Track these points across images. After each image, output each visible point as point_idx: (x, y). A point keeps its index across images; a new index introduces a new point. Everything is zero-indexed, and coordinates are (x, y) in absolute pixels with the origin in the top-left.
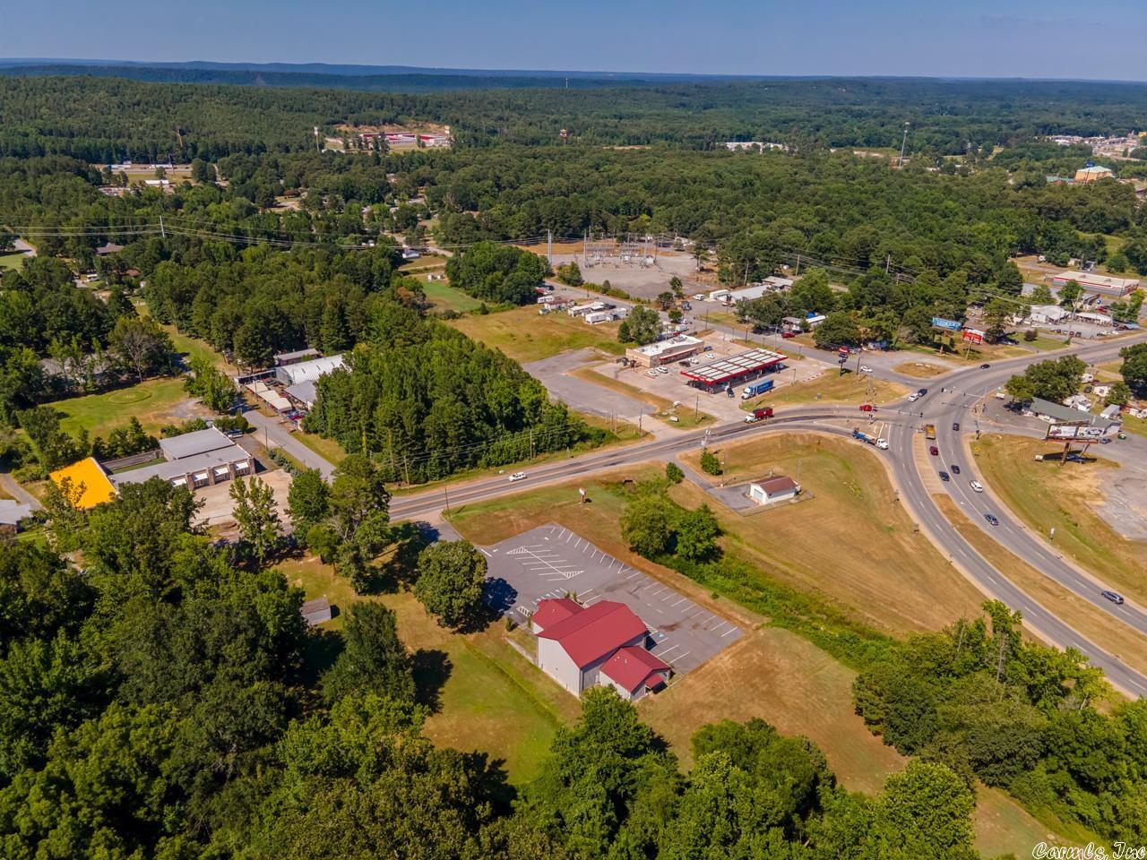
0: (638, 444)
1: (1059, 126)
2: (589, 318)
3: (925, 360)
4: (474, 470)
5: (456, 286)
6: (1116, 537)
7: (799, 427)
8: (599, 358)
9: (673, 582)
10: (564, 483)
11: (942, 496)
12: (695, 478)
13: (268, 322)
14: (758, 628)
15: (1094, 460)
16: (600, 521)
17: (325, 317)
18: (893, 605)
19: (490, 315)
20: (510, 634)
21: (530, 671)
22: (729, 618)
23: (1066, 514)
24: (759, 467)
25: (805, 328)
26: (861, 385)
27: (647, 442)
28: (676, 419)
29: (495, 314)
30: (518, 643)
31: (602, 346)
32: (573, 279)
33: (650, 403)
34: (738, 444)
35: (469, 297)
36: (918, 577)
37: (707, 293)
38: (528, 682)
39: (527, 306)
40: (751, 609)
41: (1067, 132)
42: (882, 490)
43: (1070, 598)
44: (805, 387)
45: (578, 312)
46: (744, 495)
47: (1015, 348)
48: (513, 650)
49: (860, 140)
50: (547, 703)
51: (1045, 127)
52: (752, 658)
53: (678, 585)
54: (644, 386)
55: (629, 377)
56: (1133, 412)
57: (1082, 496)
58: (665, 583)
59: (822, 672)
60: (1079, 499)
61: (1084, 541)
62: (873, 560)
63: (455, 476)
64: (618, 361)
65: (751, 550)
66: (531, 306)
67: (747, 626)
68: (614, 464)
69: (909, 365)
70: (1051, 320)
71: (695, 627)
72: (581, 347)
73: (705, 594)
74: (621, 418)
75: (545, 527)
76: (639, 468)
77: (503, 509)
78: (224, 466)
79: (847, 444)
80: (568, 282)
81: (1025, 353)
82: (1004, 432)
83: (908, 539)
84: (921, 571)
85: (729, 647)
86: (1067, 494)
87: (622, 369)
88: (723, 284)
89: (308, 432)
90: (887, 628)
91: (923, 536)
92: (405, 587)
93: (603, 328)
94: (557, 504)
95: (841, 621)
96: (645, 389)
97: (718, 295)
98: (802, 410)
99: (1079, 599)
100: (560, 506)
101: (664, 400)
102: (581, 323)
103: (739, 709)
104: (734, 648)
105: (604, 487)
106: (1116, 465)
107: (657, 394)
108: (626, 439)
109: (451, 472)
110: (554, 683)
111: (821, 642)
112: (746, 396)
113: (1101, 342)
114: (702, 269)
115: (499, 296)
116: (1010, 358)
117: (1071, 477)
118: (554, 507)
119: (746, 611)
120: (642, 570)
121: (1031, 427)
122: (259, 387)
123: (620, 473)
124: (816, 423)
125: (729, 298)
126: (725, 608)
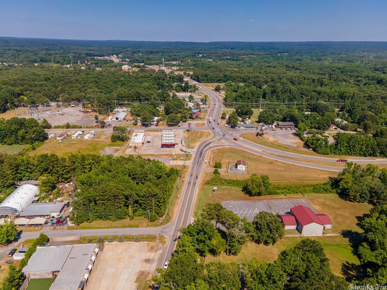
0: (189, 169)
6: (294, 147)
7: (210, 148)
11: (263, 151)
14: (304, 197)
16: (228, 194)
19: (38, 149)
22: (296, 198)
23: (281, 146)
24: (222, 162)
26: (197, 133)
28: (182, 158)
31: (109, 145)
36: (295, 170)
37: (106, 119)
40: (293, 194)
42: (254, 155)
44: (188, 138)
45: (77, 137)
46: (236, 170)
48: (290, 237)
52: (317, 203)
54: (152, 152)
55: (141, 152)
57: (276, 141)
59: (327, 198)
62: (283, 171)
64: (128, 148)
66: (48, 140)
67: (302, 197)
69: (196, 124)
71: (297, 204)
72: (103, 148)
73: (283, 196)
76: (205, 176)
78: (92, 255)
81: (206, 115)
82: (241, 133)
83: (279, 163)
84: (293, 169)
85: (310, 203)
86: (274, 142)
87: (135, 150)
88: (104, 115)
91: (280, 161)
93: (95, 140)
94: (211, 196)
96: (154, 153)
97: (111, 119)
98: (202, 144)
101: (166, 155)
102: (83, 141)
107: (161, 153)
108: (183, 170)
114: (86, 112)
117: (268, 138)
119: (295, 195)
120: (263, 199)
121: (242, 131)
123: (203, 179)
124: (211, 145)
125: (117, 119)
126: (291, 196)
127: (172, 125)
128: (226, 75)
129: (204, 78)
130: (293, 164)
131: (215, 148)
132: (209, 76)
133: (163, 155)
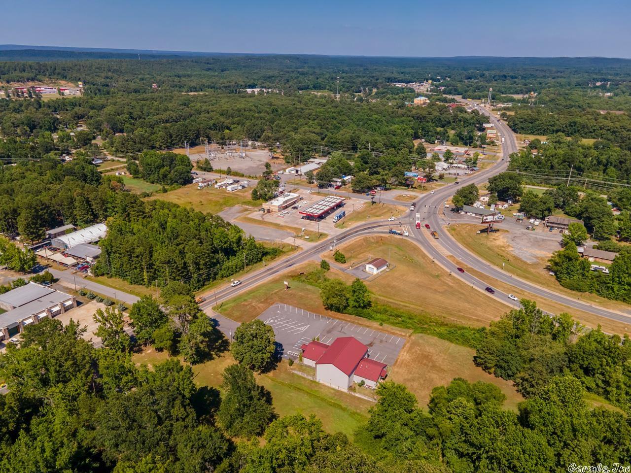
0: (296, 253)
1: (395, 79)
2: (229, 188)
3: (406, 193)
4: (215, 281)
5: (137, 178)
6: (525, 263)
7: (369, 233)
8: (246, 210)
9: (356, 321)
10: (270, 280)
11: (450, 256)
12: (335, 266)
13: (37, 211)
14: (410, 336)
15: (498, 230)
16: (301, 297)
17: (77, 204)
18: (459, 311)
19: (168, 192)
20: (291, 367)
21: (313, 384)
22: (393, 334)
23: (502, 256)
24: (361, 256)
25: (344, 183)
26: (384, 208)
27: (300, 252)
28: (308, 237)
29: (172, 192)
30: (300, 371)
31: (244, 203)
32: (207, 167)
33: (289, 230)
34: (346, 246)
35: (148, 183)
36: (462, 297)
37: (284, 170)
38: (316, 391)
39: (187, 186)
40: (401, 327)
41: (399, 82)
42: (424, 258)
43: (525, 293)
44: (359, 213)
45: (221, 186)
46: (363, 270)
47: (437, 183)
48: (298, 376)
49: (311, 86)
50: (332, 399)
51: (389, 79)
52: (416, 351)
53: (360, 322)
54: (281, 222)
55: (268, 218)
56: (500, 207)
57: (503, 247)
58: (353, 322)
59: (450, 351)
60: (503, 249)
61: (514, 267)
62: (439, 292)
63: (206, 287)
64: (259, 210)
65: (382, 298)
66: (190, 185)
67: (404, 336)
68: (290, 266)
69: (400, 196)
70: (444, 169)
71: (381, 341)
72: (233, 205)
73: (376, 324)
74: (278, 241)
75: (273, 306)
76: (304, 266)
77: (245, 300)
78: (57, 305)
79: (396, 238)
80: (205, 170)
81: (443, 185)
82: (458, 222)
83: (448, 279)
84: (463, 294)
85: (403, 348)
86: (498, 247)
87: (263, 215)
88: (289, 164)
89: (97, 276)
90: (464, 323)
91: (454, 277)
92: (217, 355)
93: (239, 193)
94: (273, 292)
95: (442, 324)
96: (282, 223)
97: (290, 170)
98: (366, 225)
99: (529, 293)
100: (275, 293)
101: (295, 229)
102: (224, 192)
103: (426, 377)
104: (405, 348)
105: (291, 278)
106: (507, 231)
107: (290, 225)
108: (288, 252)
109: (203, 285)
110: (329, 388)
111: (441, 336)
112: (335, 221)
113: (468, 177)
114: (273, 158)
115: (169, 182)
116: (439, 188)
117: (495, 239)
118: (272, 294)
119: (400, 329)
120: (338, 318)
121: (466, 219)
122: (44, 252)
123: (296, 270)
124: (375, 230)
125: (297, 171)
126: (389, 329)
127: (358, 192)
128: (575, 123)
129: (525, 125)
130: (472, 287)
131: (376, 235)
132: (537, 122)
133: (290, 228)
